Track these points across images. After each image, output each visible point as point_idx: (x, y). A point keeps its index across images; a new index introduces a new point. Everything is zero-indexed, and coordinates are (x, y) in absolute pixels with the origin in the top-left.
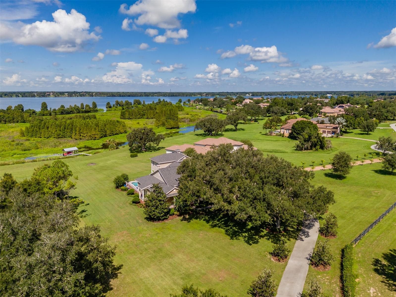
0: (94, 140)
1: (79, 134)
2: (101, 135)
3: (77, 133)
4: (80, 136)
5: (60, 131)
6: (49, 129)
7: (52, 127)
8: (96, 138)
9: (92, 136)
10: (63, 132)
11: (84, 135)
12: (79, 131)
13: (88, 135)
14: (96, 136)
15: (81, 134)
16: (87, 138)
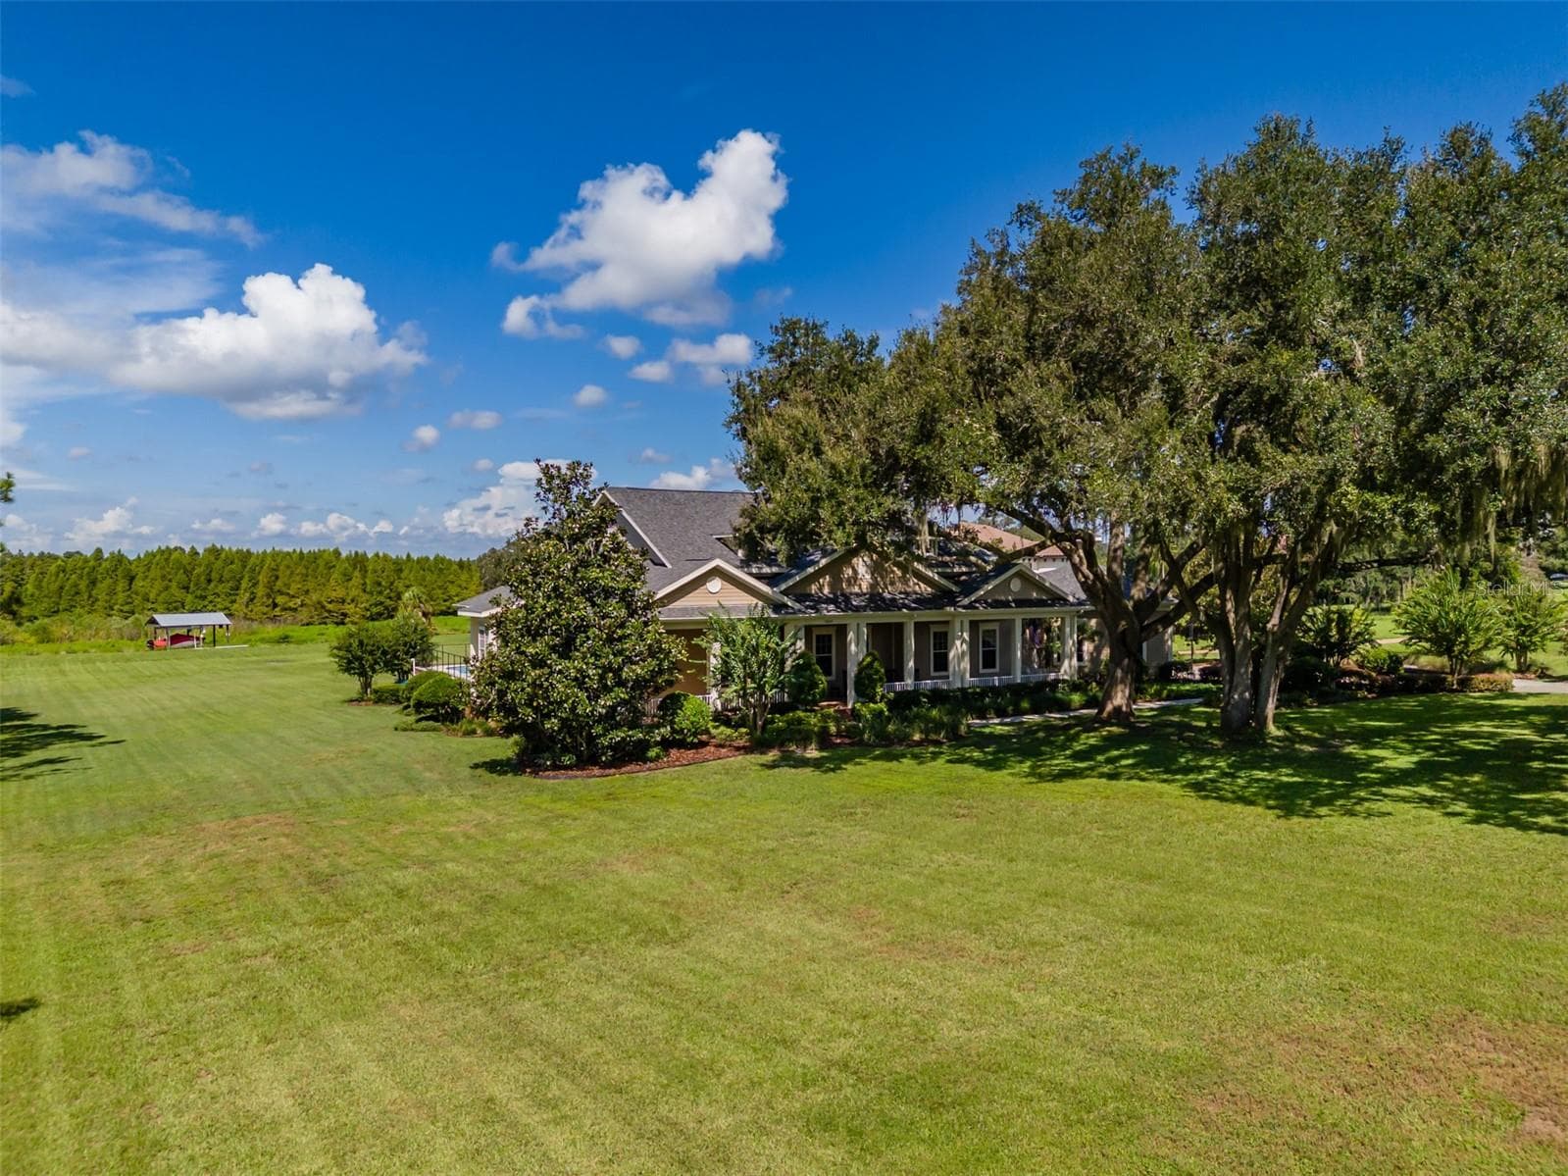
0: (337, 624)
1: (269, 596)
2: (374, 610)
3: (260, 591)
4: (275, 605)
5: (186, 588)
6: (138, 584)
7: (152, 574)
8: (345, 615)
9: (330, 607)
10: (199, 593)
11: (291, 604)
12: (270, 586)
13: (307, 601)
14: (349, 608)
15: (280, 600)
16: (303, 615)
